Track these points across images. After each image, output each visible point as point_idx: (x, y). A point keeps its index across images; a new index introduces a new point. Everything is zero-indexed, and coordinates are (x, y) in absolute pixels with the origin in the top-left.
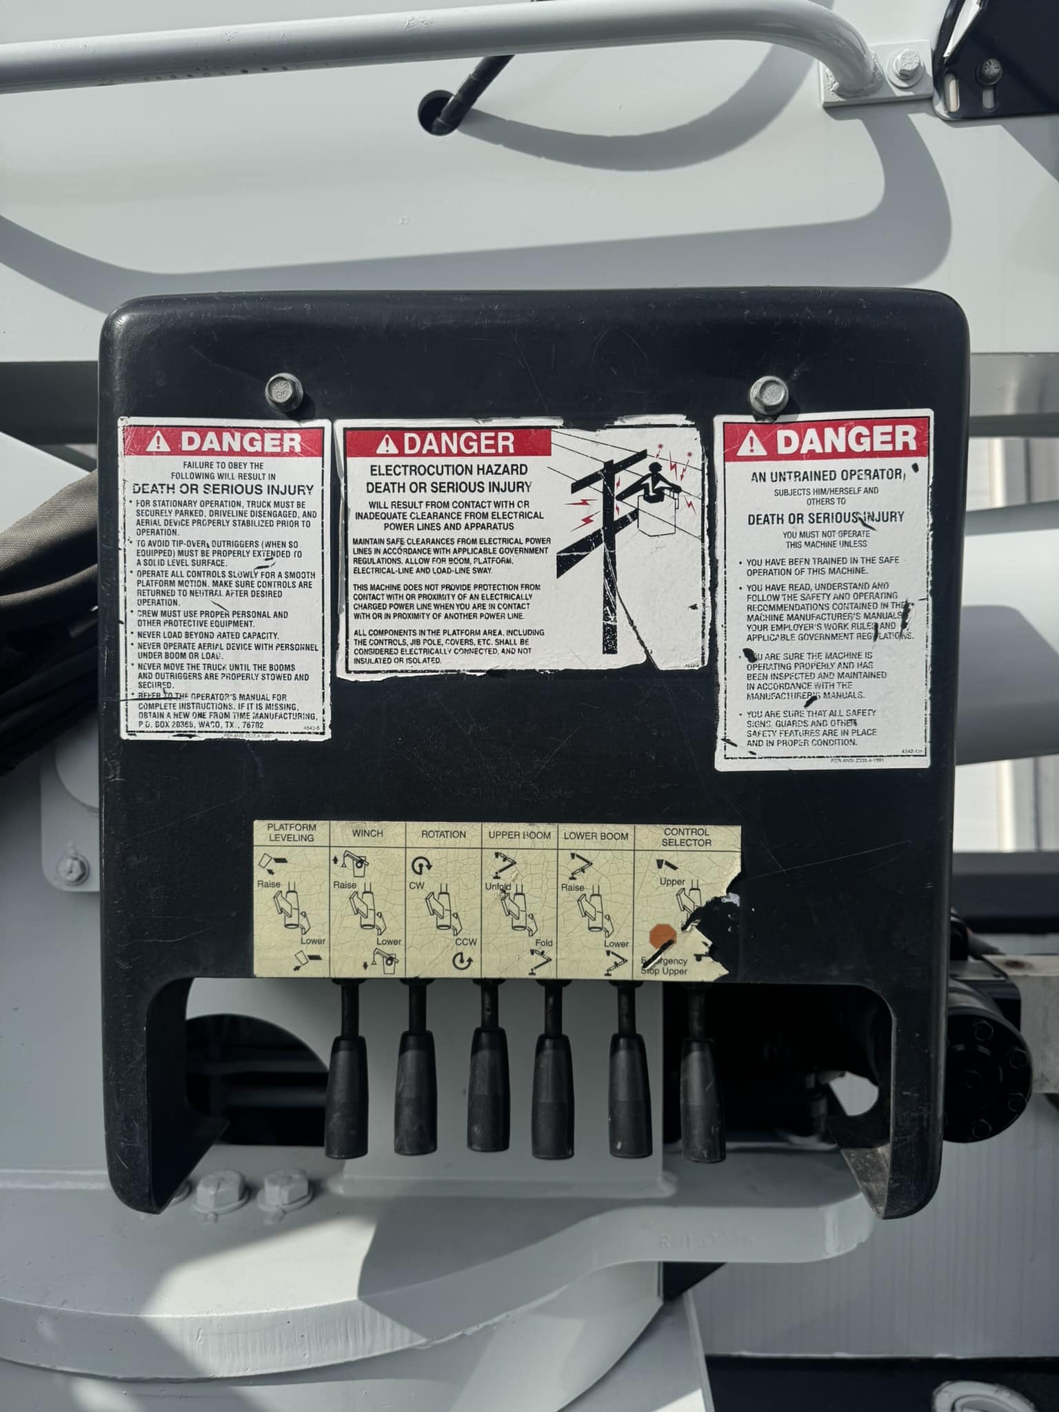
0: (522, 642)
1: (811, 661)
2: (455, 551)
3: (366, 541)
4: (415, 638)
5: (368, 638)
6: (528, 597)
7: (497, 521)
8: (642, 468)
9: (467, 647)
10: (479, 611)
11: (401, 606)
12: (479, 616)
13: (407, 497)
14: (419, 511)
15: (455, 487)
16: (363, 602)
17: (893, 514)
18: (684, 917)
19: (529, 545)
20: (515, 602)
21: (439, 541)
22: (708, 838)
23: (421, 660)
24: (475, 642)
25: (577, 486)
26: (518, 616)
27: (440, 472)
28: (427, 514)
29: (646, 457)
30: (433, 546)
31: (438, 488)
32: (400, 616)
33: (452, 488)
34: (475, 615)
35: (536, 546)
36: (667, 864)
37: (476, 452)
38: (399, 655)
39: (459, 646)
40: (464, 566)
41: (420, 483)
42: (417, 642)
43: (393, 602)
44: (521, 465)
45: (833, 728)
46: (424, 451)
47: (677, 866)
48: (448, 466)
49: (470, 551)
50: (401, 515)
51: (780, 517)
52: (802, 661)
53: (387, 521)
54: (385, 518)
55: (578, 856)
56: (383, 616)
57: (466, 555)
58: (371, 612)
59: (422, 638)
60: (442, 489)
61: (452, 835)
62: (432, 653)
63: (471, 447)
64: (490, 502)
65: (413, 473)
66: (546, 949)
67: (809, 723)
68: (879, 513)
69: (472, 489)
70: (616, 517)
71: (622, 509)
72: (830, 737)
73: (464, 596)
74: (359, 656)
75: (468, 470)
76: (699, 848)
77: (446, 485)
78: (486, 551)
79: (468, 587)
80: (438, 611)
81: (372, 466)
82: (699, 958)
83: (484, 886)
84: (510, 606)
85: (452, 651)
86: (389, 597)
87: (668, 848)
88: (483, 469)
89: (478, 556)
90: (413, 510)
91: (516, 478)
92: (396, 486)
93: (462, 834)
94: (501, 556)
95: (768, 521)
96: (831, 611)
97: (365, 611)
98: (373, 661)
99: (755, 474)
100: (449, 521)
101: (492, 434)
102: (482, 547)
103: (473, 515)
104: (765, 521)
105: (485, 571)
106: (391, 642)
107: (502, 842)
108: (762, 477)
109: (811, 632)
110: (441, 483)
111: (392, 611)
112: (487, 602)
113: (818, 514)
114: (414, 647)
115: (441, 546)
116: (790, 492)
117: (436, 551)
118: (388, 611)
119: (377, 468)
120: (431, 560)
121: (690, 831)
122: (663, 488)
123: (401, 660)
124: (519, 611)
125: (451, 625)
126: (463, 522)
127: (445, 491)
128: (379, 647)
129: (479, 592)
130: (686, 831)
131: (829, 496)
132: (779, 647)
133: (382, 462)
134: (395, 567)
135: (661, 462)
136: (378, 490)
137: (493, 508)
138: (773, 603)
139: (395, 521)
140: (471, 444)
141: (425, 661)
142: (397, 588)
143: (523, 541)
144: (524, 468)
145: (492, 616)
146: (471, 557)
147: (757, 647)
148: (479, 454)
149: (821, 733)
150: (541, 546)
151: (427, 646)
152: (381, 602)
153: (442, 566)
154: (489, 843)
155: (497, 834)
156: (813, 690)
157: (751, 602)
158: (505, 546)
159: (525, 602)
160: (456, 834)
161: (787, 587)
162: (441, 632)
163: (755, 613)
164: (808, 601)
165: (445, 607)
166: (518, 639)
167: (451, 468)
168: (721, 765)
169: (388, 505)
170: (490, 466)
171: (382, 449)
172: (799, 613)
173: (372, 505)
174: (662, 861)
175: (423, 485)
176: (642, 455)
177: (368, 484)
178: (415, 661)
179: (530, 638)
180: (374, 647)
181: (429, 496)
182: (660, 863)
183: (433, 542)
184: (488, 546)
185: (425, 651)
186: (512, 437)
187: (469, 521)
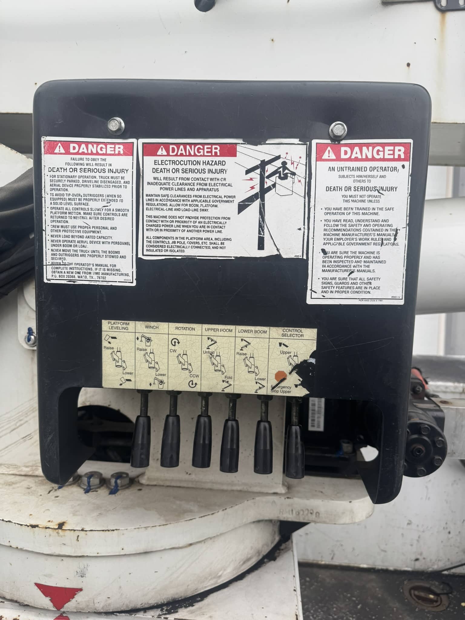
0: (221, 243)
1: (352, 255)
2: (192, 201)
3: (152, 195)
4: (173, 240)
5: (152, 240)
6: (225, 223)
7: (211, 187)
8: (278, 163)
9: (197, 245)
10: (202, 229)
11: (167, 226)
12: (202, 231)
13: (171, 175)
14: (176, 182)
15: (192, 171)
16: (150, 223)
17: (392, 188)
18: (290, 368)
19: (225, 199)
20: (219, 225)
21: (185, 196)
22: (302, 333)
23: (176, 251)
24: (201, 243)
25: (248, 172)
26: (220, 232)
27: (186, 164)
28: (179, 183)
29: (280, 158)
30: (182, 198)
31: (185, 171)
32: (167, 230)
33: (191, 171)
34: (201, 231)
35: (229, 199)
36: (284, 344)
37: (202, 155)
38: (166, 248)
39: (193, 245)
40: (196, 208)
41: (177, 169)
42: (174, 242)
43: (164, 224)
44: (223, 161)
45: (360, 286)
46: (179, 154)
47: (288, 345)
48: (189, 161)
49: (199, 201)
50: (168, 183)
51: (341, 188)
52: (348, 255)
53: (161, 186)
54: (160, 185)
55: (244, 340)
56: (159, 230)
57: (197, 203)
58: (154, 228)
59: (176, 241)
60: (187, 172)
61: (189, 329)
62: (182, 248)
63: (200, 152)
64: (208, 178)
65: (173, 164)
66: (229, 380)
67: (350, 283)
68: (386, 187)
69: (200, 172)
70: (266, 186)
71: (268, 183)
72: (359, 290)
73: (196, 222)
74: (148, 248)
75: (198, 163)
76: (298, 338)
77: (188, 170)
78: (206, 201)
79: (198, 218)
80: (184, 229)
81: (155, 161)
82: (296, 386)
83: (202, 352)
84: (216, 227)
85: (190, 247)
86: (162, 221)
87: (284, 337)
88: (205, 163)
89: (202, 203)
90: (173, 181)
91: (220, 167)
92: (166, 170)
93: (193, 329)
94: (213, 204)
95: (335, 189)
96: (362, 232)
97: (151, 228)
98: (155, 250)
99: (330, 167)
100: (190, 187)
101: (210, 146)
102: (204, 199)
103: (200, 184)
104: (333, 190)
105: (206, 211)
106: (163, 242)
107: (211, 333)
108: (333, 169)
109: (352, 242)
110: (186, 169)
111: (163, 228)
112: (206, 225)
113: (358, 187)
114: (173, 245)
115: (186, 198)
116: (345, 176)
117: (183, 201)
118: (161, 228)
119: (157, 161)
120: (181, 205)
121: (294, 330)
122: (287, 173)
123: (167, 250)
124: (220, 229)
125: (190, 235)
126: (196, 187)
127: (188, 173)
128: (157, 244)
129: (203, 220)
130: (292, 330)
131: (364, 179)
132: (338, 248)
133: (159, 159)
134: (165, 208)
135: (287, 161)
136: (158, 171)
137: (209, 181)
138: (335, 228)
139: (165, 186)
140: (200, 151)
141: (178, 251)
142: (166, 217)
143: (223, 197)
144: (224, 162)
145: (208, 231)
146: (199, 204)
147: (328, 248)
148: (204, 156)
149: (355, 288)
150: (231, 199)
151: (179, 244)
152: (158, 223)
153: (186, 207)
154: (205, 333)
155: (209, 329)
156: (352, 268)
157: (326, 227)
158: (215, 199)
159: (223, 225)
160: (190, 329)
161: (342, 221)
162: (185, 238)
163: (327, 233)
164: (352, 227)
165: (187, 226)
166: (220, 242)
167: (190, 162)
168: (309, 301)
169: (162, 179)
170: (208, 161)
171: (159, 152)
172: (347, 232)
173: (155, 178)
174: (281, 343)
175: (178, 170)
176: (278, 158)
177: (153, 169)
178: (173, 251)
179: (226, 242)
180: (155, 244)
181: (180, 175)
182: (280, 344)
183: (182, 196)
184: (207, 199)
185: (178, 247)
186: (219, 148)
187: (199, 187)
